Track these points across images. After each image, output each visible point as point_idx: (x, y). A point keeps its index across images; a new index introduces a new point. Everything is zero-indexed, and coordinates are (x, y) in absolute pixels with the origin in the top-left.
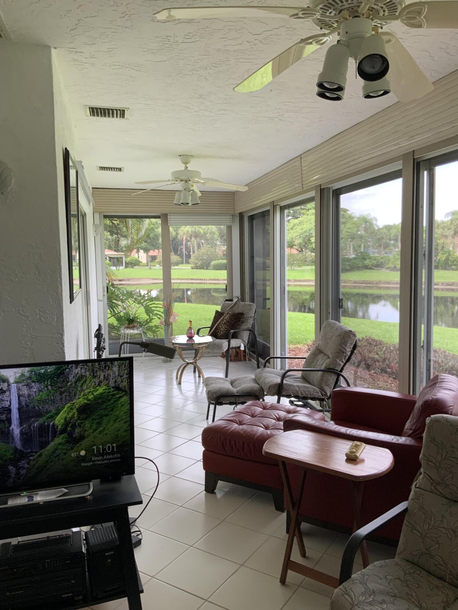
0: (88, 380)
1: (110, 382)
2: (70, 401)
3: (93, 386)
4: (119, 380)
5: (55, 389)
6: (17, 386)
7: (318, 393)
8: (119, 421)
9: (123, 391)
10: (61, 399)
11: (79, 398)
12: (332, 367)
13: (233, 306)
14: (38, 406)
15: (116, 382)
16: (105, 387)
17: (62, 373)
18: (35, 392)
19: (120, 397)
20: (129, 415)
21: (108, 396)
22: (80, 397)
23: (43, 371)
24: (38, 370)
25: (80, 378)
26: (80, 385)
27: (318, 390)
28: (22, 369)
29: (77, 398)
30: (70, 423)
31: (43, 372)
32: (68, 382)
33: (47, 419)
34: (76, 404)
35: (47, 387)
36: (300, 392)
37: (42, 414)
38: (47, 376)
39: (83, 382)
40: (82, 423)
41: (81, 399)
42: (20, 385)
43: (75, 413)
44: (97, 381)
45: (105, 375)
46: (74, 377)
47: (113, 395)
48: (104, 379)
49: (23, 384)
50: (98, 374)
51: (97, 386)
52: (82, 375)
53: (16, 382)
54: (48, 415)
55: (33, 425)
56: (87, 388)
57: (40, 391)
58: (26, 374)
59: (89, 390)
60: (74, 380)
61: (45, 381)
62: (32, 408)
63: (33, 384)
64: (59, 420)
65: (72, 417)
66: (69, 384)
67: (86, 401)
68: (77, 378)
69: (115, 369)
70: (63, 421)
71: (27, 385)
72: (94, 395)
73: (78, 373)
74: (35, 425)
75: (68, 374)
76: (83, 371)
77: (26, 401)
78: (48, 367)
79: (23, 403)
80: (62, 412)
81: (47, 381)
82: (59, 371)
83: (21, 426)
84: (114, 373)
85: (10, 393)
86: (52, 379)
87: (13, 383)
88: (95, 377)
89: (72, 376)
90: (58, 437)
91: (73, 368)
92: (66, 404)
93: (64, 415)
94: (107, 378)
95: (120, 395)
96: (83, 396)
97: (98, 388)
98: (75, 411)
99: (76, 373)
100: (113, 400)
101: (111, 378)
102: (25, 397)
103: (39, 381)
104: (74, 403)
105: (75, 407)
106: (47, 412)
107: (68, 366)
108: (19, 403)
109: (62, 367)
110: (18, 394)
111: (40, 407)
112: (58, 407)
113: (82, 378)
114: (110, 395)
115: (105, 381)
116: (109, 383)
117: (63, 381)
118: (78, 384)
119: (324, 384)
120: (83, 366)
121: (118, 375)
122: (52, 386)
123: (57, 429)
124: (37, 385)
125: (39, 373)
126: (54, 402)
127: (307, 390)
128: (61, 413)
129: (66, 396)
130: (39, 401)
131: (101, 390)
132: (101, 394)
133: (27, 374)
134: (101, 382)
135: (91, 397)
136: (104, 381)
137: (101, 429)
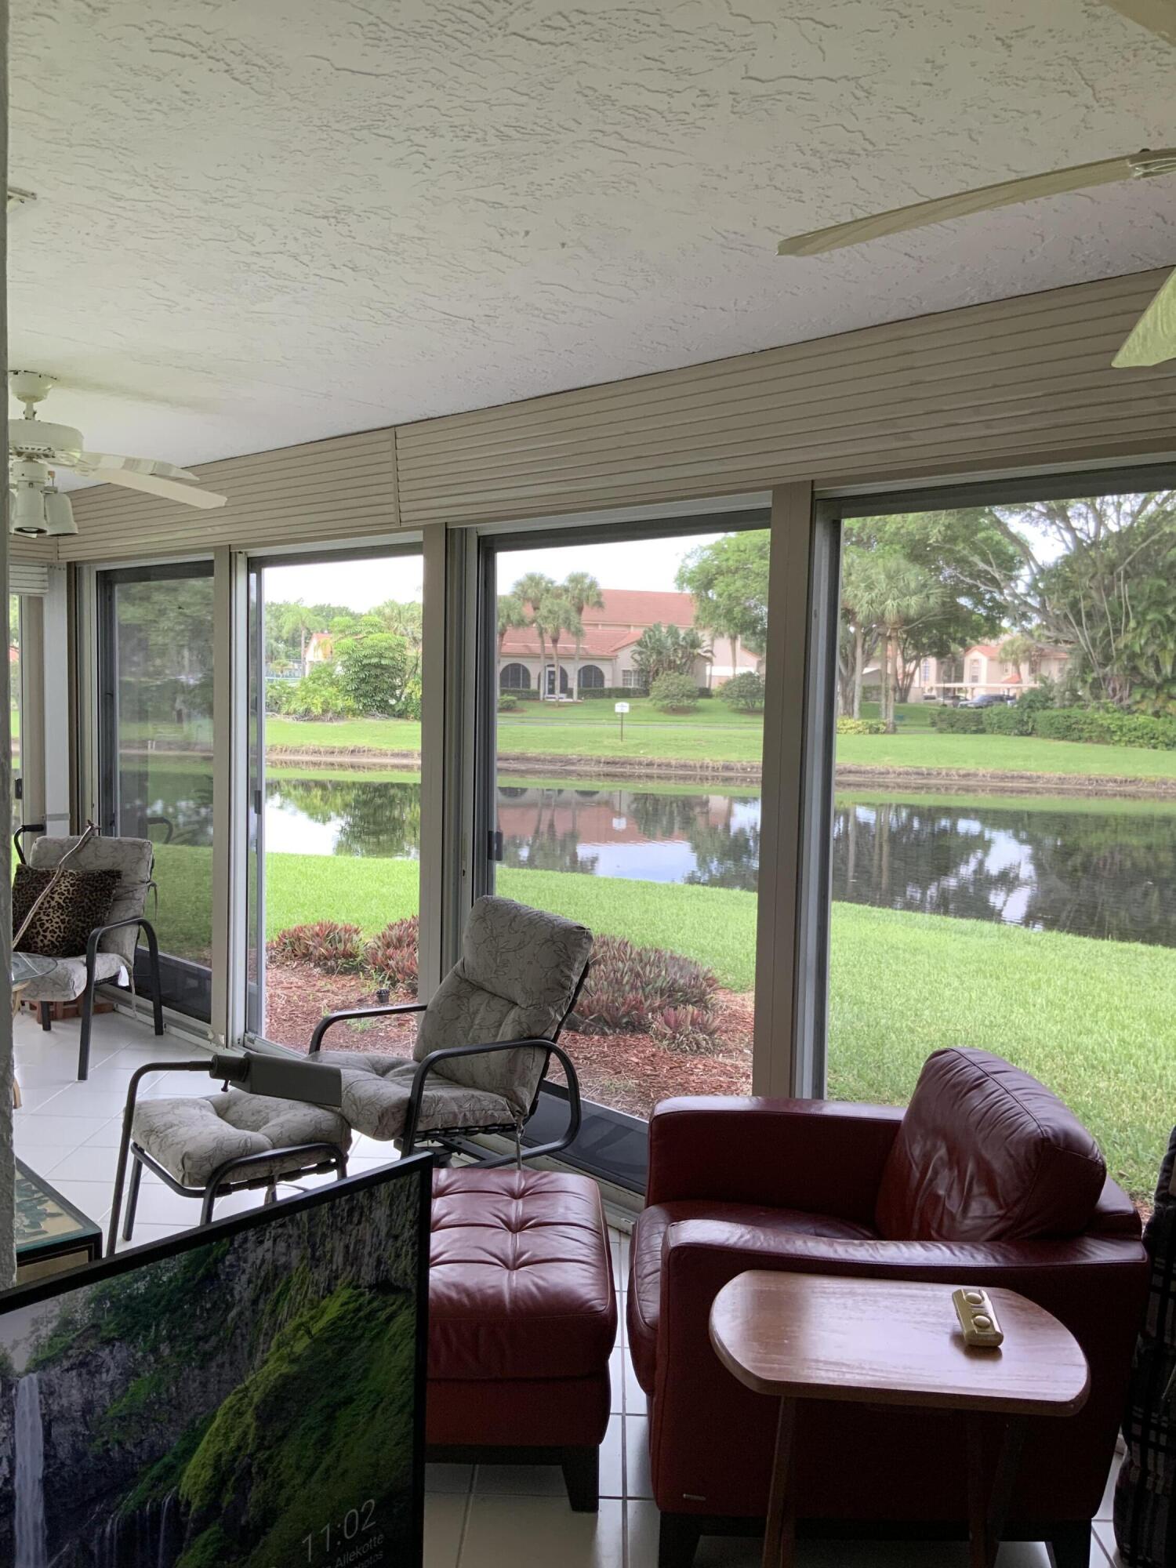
0: (295, 1279)
1: (364, 1269)
2: (234, 1382)
3: (311, 1301)
4: (388, 1254)
5: (185, 1348)
6: (40, 1381)
7: (504, 1110)
8: (385, 1410)
9: (397, 1290)
10: (204, 1385)
11: (265, 1362)
12: (537, 1031)
13: (79, 851)
14: (120, 1443)
15: (379, 1262)
16: (345, 1295)
17: (211, 1277)
18: (111, 1386)
19: (390, 1319)
20: (411, 1377)
21: (354, 1327)
22: (266, 1355)
23: (141, 1287)
24: (124, 1288)
25: (271, 1281)
26: (268, 1308)
27: (503, 1101)
28: (62, 1297)
29: (257, 1363)
30: (232, 1471)
31: (142, 1291)
32: (229, 1307)
33: (154, 1486)
34: (252, 1389)
35: (155, 1350)
36: (461, 1116)
37: (135, 1475)
38: (156, 1305)
39: (280, 1294)
40: (269, 1459)
41: (270, 1366)
42: (54, 1372)
43: (248, 1426)
44: (321, 1275)
45: (347, 1247)
46: (250, 1282)
47: (372, 1315)
48: (345, 1264)
49: (66, 1364)
50: (328, 1246)
51: (324, 1297)
52: (276, 1267)
53: (39, 1365)
54: (156, 1470)
55: (99, 1531)
56: (291, 1315)
57: (130, 1374)
58: (78, 1316)
59: (297, 1320)
60: (248, 1295)
61: (148, 1328)
62: (98, 1458)
63: (105, 1353)
64: (194, 1476)
65: (239, 1448)
66: (233, 1313)
67: (285, 1369)
68: (260, 1282)
69: (380, 1214)
70: (207, 1474)
71: (83, 1364)
72: (311, 1337)
73: (263, 1261)
74: (108, 1529)
75: (230, 1277)
76: (281, 1246)
77: (75, 1434)
78: (162, 1263)
79: (63, 1452)
80: (206, 1438)
81: (157, 1326)
82: (201, 1271)
83: (50, 1557)
84: (376, 1232)
85: (12, 1422)
86: (173, 1312)
87: (28, 1371)
88: (315, 1261)
89: (244, 1278)
90: (189, 1547)
91: (250, 1245)
92: (220, 1402)
93: (212, 1451)
94: (352, 1258)
95: (389, 1310)
96: (279, 1348)
97: (324, 1303)
98: (249, 1418)
99: (258, 1262)
100: (368, 1335)
101: (367, 1250)
102: (74, 1420)
103: (127, 1334)
104: (247, 1389)
105: (250, 1404)
106: (154, 1457)
107: (232, 1244)
108: (46, 1456)
109: (209, 1253)
110: (43, 1416)
111: (129, 1446)
112: (193, 1422)
113: (276, 1275)
114: (360, 1320)
115: (349, 1268)
116: (359, 1271)
117: (214, 1304)
118: (261, 1306)
119: (516, 1083)
120: (280, 1231)
121: (388, 1234)
122: (171, 1339)
123: (186, 1514)
124: (121, 1352)
125: (130, 1297)
126: (178, 1407)
127: (478, 1106)
128: (203, 1445)
129: (221, 1366)
130: (123, 1418)
131: (333, 1308)
132: (333, 1323)
133: (83, 1317)
134: (336, 1278)
135: (301, 1346)
136: (344, 1269)
137: (328, 1460)
